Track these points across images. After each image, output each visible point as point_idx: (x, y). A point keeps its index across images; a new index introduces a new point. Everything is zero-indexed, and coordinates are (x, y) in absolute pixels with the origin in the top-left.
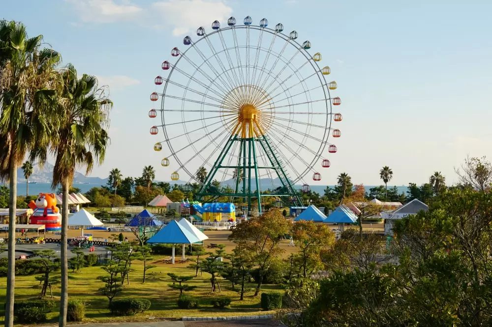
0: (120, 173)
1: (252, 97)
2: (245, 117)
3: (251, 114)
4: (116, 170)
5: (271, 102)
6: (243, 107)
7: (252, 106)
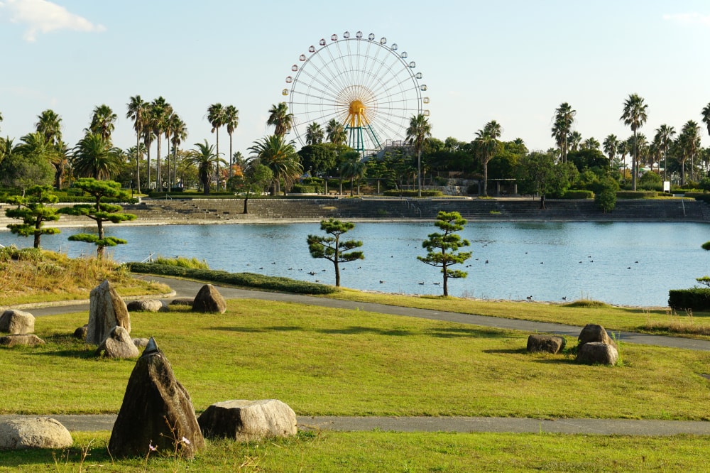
0: (241, 156)
1: (363, 96)
2: (354, 111)
3: (359, 108)
4: (238, 153)
5: (376, 102)
6: (353, 102)
7: (360, 103)
